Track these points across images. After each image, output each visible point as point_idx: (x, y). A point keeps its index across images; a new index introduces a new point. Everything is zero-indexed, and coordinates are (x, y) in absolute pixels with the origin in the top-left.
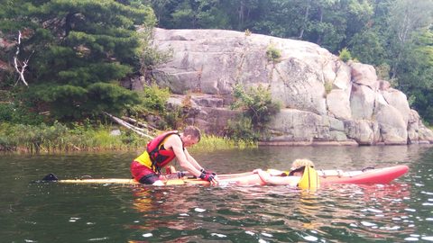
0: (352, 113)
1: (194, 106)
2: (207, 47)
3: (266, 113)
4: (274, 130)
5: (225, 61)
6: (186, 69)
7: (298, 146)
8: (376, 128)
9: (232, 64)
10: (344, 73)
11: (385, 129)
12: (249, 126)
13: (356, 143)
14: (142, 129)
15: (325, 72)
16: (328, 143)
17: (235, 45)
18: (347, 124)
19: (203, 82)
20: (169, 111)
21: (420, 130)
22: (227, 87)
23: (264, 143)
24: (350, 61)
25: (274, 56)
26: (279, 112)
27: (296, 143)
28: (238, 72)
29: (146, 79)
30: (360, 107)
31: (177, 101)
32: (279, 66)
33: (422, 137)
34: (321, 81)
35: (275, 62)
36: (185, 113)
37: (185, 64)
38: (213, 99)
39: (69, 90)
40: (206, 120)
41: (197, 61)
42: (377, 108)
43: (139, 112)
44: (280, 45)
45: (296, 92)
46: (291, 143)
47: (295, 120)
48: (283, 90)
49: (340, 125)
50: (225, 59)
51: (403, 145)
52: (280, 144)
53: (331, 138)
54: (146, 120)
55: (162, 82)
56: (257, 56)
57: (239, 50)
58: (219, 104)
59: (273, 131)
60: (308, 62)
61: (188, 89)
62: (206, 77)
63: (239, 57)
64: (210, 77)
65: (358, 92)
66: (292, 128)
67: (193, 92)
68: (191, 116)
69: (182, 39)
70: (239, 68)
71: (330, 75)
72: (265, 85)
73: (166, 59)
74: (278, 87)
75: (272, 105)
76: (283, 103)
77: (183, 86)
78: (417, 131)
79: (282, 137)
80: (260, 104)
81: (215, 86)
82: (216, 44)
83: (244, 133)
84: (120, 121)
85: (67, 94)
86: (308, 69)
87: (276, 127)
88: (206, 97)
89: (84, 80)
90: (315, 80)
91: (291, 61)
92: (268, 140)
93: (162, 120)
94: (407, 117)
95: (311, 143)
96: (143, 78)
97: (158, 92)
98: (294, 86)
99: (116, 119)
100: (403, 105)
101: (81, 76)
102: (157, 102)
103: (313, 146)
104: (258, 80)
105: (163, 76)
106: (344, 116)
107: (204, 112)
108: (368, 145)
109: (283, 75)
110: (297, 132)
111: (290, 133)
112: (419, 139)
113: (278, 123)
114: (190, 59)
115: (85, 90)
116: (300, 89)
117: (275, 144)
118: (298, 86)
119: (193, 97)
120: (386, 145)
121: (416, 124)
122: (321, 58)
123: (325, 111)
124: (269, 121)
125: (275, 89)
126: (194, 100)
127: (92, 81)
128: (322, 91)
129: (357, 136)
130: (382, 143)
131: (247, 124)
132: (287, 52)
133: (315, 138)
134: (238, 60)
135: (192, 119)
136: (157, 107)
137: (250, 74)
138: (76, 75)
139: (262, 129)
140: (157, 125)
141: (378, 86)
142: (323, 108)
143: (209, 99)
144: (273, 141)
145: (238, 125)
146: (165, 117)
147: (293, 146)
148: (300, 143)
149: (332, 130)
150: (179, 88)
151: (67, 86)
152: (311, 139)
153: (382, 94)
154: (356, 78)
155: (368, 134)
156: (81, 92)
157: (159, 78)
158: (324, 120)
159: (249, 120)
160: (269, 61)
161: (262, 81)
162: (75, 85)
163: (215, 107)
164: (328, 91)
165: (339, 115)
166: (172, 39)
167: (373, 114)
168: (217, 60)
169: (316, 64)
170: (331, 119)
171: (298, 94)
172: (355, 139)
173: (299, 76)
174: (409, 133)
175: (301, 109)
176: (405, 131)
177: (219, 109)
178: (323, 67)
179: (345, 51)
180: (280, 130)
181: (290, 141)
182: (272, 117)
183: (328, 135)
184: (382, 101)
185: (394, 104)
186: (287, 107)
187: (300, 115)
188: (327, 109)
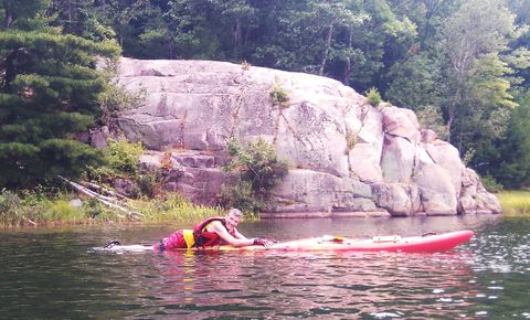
0: (384, 175)
1: (176, 166)
2: (191, 85)
3: (270, 175)
4: (282, 197)
5: (216, 105)
6: (164, 116)
7: (313, 217)
8: (415, 194)
9: (225, 109)
10: (373, 120)
11: (427, 196)
12: (248, 192)
13: (387, 213)
14: (109, 198)
15: (347, 120)
16: (352, 214)
17: (229, 84)
18: (375, 189)
19: (187, 133)
20: (143, 173)
21: (478, 196)
22: (219, 141)
23: (269, 215)
24: (382, 104)
25: (280, 99)
26: (287, 173)
27: (310, 215)
28: (233, 120)
29: (110, 130)
30: (395, 167)
31: (153, 160)
32: (287, 113)
33: (482, 206)
34: (342, 132)
35: (282, 108)
36: (165, 175)
37: (162, 110)
38: (201, 157)
39: (16, 149)
40: (192, 185)
41: (179, 105)
42: (417, 166)
43: (103, 175)
44: (289, 83)
45: (309, 148)
46: (304, 214)
47: (308, 185)
48: (292, 145)
49: (367, 190)
50: (216, 102)
51: (451, 215)
52: (290, 215)
53: (355, 208)
54: (112, 185)
55: (132, 135)
56: (258, 99)
57: (234, 90)
58: (209, 163)
59: (281, 200)
60: (325, 107)
61: (168, 143)
62: (191, 127)
63: (234, 100)
64: (196, 126)
65: (393, 145)
66: (305, 194)
67: (174, 147)
68: (172, 180)
69: (158, 74)
70: (235, 116)
71: (355, 124)
72: (268, 139)
73: (135, 103)
74: (286, 140)
75: (277, 165)
76: (292, 162)
77: (161, 140)
78: (474, 198)
79: (292, 207)
80: (261, 163)
81: (204, 139)
82: (203, 82)
83: (243, 201)
84: (80, 188)
85: (13, 154)
86: (324, 117)
87: (284, 193)
88: (192, 154)
89: (35, 135)
90: (334, 132)
91: (303, 106)
92: (274, 211)
93: (134, 186)
94: (459, 179)
95: (329, 213)
96: (106, 129)
97: (128, 149)
98: (307, 140)
99: (74, 184)
100: (455, 162)
101: (30, 130)
102: (127, 161)
103: (331, 217)
104: (260, 130)
105: (134, 126)
106: (371, 179)
107: (191, 175)
108: (403, 215)
109: (293, 124)
110: (311, 200)
111: (303, 202)
112: (477, 207)
113: (287, 188)
114: (169, 102)
115: (36, 149)
116: (315, 143)
117: (283, 215)
118: (311, 139)
119: (173, 154)
120: (428, 215)
121: (474, 188)
122: (343, 101)
123: (347, 173)
124: (274, 186)
125: (282, 143)
126: (176, 158)
127: (45, 136)
128: (343, 145)
129: (389, 204)
130: (423, 214)
131: (246, 190)
132: (297, 93)
133: (334, 207)
134: (233, 105)
135: (174, 183)
136: (127, 168)
137: (249, 123)
138: (24, 129)
139: (266, 197)
140: (127, 192)
141: (419, 137)
142: (344, 169)
143: (196, 157)
144: (280, 212)
145: (234, 191)
146: (138, 181)
147: (307, 217)
148: (315, 214)
149: (356, 196)
150: (155, 142)
151: (14, 143)
152: (330, 209)
153: (426, 147)
154: (389, 128)
155: (403, 202)
156: (32, 150)
157: (127, 128)
158: (345, 184)
159: (249, 184)
160: (274, 105)
161: (265, 133)
162: (24, 142)
163: (203, 168)
164: (351, 146)
165: (364, 178)
166: (144, 73)
167: (413, 175)
168: (206, 105)
169: (335, 109)
170: (355, 182)
171: (312, 150)
172: (386, 208)
173: (313, 126)
174: (463, 199)
175: (317, 169)
176: (455, 198)
177: (210, 170)
178: (344, 113)
179: (373, 93)
180: (289, 197)
181: (302, 211)
182: (278, 181)
183: (351, 204)
184: (424, 158)
185: (441, 162)
186: (298, 167)
187: (314, 178)
188: (350, 169)
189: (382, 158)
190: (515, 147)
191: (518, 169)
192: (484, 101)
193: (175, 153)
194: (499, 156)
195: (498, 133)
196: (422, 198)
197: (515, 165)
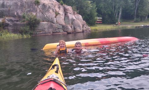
0: (65, 23)
1: (7, 22)
3: (35, 24)
4: (39, 30)
5: (19, 4)
6: (4, 8)
7: (47, 35)
8: (73, 27)
9: (22, 6)
10: (62, 9)
11: (76, 28)
12: (28, 29)
13: (66, 33)
15: (55, 8)
16: (57, 33)
18: (63, 26)
19: (11, 12)
21: (86, 27)
22: (20, 14)
24: (64, 5)
26: (40, 23)
27: (46, 34)
28: (24, 9)
30: (68, 21)
32: (39, 7)
34: (54, 12)
35: (38, 5)
36: (3, 25)
37: (3, 6)
38: (15, 19)
40: (12, 27)
41: (8, 4)
42: (73, 20)
46: (45, 34)
47: (46, 26)
48: (41, 15)
49: (61, 26)
52: (41, 35)
56: (31, 3)
60: (50, 5)
61: (5, 15)
64: (13, 10)
65: (67, 15)
66: (45, 29)
67: (7, 16)
68: (6, 26)
70: (25, 7)
71: (58, 10)
72: (34, 14)
74: (39, 14)
75: (37, 21)
76: (41, 20)
77: (3, 14)
79: (41, 32)
80: (32, 20)
81: (16, 14)
83: (27, 32)
86: (49, 7)
87: (39, 29)
88: (12, 18)
90: (52, 12)
91: (44, 5)
92: (36, 34)
94: (82, 23)
98: (45, 14)
100: (81, 19)
103: (52, 35)
106: (62, 24)
107: (11, 24)
108: (70, 33)
109: (41, 10)
110: (46, 30)
111: (44, 31)
112: (86, 30)
113: (40, 27)
114: (5, 3)
116: (47, 14)
117: (39, 35)
118: (46, 14)
121: (85, 25)
122: (54, 3)
123: (56, 22)
124: (36, 27)
125: (38, 15)
126: (7, 19)
128: (54, 15)
132: (42, 1)
133: (53, 32)
134: (24, 4)
135: (6, 27)
137: (29, 9)
139: (34, 30)
141: (73, 13)
143: (13, 19)
144: (38, 34)
145: (24, 29)
147: (46, 35)
149: (58, 29)
152: (52, 32)
153: (75, 16)
154: (66, 11)
155: (70, 29)
158: (56, 25)
159: (29, 27)
160: (36, 4)
161: (33, 12)
164: (56, 15)
165: (60, 23)
167: (72, 23)
168: (16, 4)
169: (52, 6)
170: (58, 25)
171: (47, 16)
172: (66, 31)
173: (46, 10)
174: (83, 28)
175: (48, 22)
176: (82, 28)
177: (17, 23)
178: (54, 7)
179: (61, 1)
180: (41, 30)
181: (44, 34)
182: (37, 25)
183: (57, 31)
184: (74, 18)
185: (78, 19)
186: (43, 21)
187: (47, 24)
188: (56, 21)
189: (64, 18)
190: (92, 16)
191: (92, 21)
192: (86, 6)
193: (7, 18)
194: (88, 18)
195: (89, 13)
196: (74, 28)
197: (92, 20)
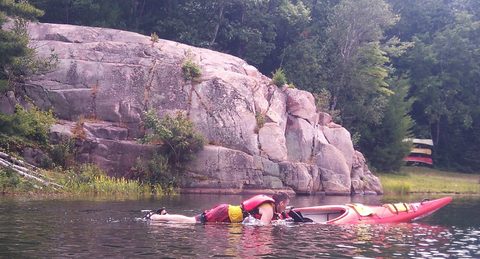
0: (289, 154)
1: (90, 136)
2: (101, 54)
3: (187, 150)
4: (197, 173)
5: (128, 76)
6: (74, 84)
7: (225, 194)
8: (316, 173)
9: (138, 81)
10: (279, 101)
11: (325, 176)
12: (165, 167)
13: (292, 191)
15: (256, 99)
16: (261, 191)
17: (140, 55)
18: (283, 167)
19: (99, 104)
20: (54, 143)
21: (365, 177)
22: (132, 113)
24: (286, 86)
25: (192, 74)
26: (202, 149)
27: (223, 191)
28: (146, 93)
29: (15, 96)
30: (297, 146)
31: (65, 130)
32: (200, 88)
33: (368, 186)
34: (252, 111)
35: (195, 83)
36: (78, 146)
37: (73, 77)
38: (114, 129)
40: (106, 157)
41: (90, 74)
42: (316, 146)
43: (11, 143)
44: (199, 57)
45: (221, 124)
47: (221, 162)
48: (205, 120)
49: (275, 168)
50: (129, 73)
52: (204, 191)
53: (264, 185)
54: (21, 154)
56: (170, 73)
57: (146, 62)
58: (122, 136)
59: (195, 175)
60: (236, 85)
61: (79, 113)
62: (104, 97)
63: (146, 72)
64: (108, 97)
65: (295, 126)
67: (86, 117)
68: (85, 151)
70: (148, 88)
71: (262, 103)
74: (199, 115)
75: (192, 140)
76: (205, 138)
77: (72, 109)
78: (362, 179)
79: (206, 183)
80: (179, 138)
81: (117, 110)
82: (113, 51)
83: (159, 175)
86: (235, 95)
87: (198, 169)
88: (106, 125)
90: (244, 110)
91: (215, 81)
92: (188, 187)
93: (44, 155)
94: (351, 161)
95: (240, 190)
96: (11, 94)
97: (39, 117)
98: (219, 116)
100: (347, 145)
102: (37, 130)
104: (173, 105)
105: (41, 93)
106: (279, 157)
107: (104, 146)
108: (306, 194)
109: (205, 100)
110: (223, 176)
111: (216, 178)
113: (201, 164)
114: (79, 70)
116: (227, 120)
117: (198, 191)
118: (223, 117)
120: (326, 194)
121: (361, 169)
122: (251, 80)
123: (258, 151)
124: (189, 161)
125: (195, 119)
126: (88, 129)
128: (253, 125)
129: (295, 182)
130: (322, 193)
131: (162, 164)
132: (208, 69)
133: (245, 184)
134: (146, 77)
135: (87, 155)
136: (37, 137)
137: (162, 97)
139: (181, 171)
140: (38, 162)
141: (317, 120)
142: (254, 147)
143: (108, 129)
144: (195, 187)
145: (150, 166)
146: (49, 151)
147: (219, 194)
148: (228, 190)
149: (265, 174)
150: (65, 111)
152: (241, 186)
153: (323, 130)
154: (292, 109)
155: (307, 181)
157: (35, 95)
158: (255, 161)
159: (165, 159)
160: (186, 80)
161: (178, 107)
163: (117, 140)
164: (260, 125)
165: (273, 156)
167: (312, 156)
168: (117, 75)
169: (245, 88)
170: (264, 160)
171: (224, 126)
172: (292, 186)
173: (225, 103)
174: (353, 180)
175: (229, 146)
176: (349, 178)
177: (124, 142)
178: (253, 92)
179: (279, 73)
180: (203, 173)
181: (215, 187)
182: (194, 156)
183: (261, 181)
184: (323, 140)
185: (336, 143)
186: (212, 144)
187: (227, 154)
188: (260, 147)
189: (286, 138)
193: (87, 123)
196: (321, 178)
